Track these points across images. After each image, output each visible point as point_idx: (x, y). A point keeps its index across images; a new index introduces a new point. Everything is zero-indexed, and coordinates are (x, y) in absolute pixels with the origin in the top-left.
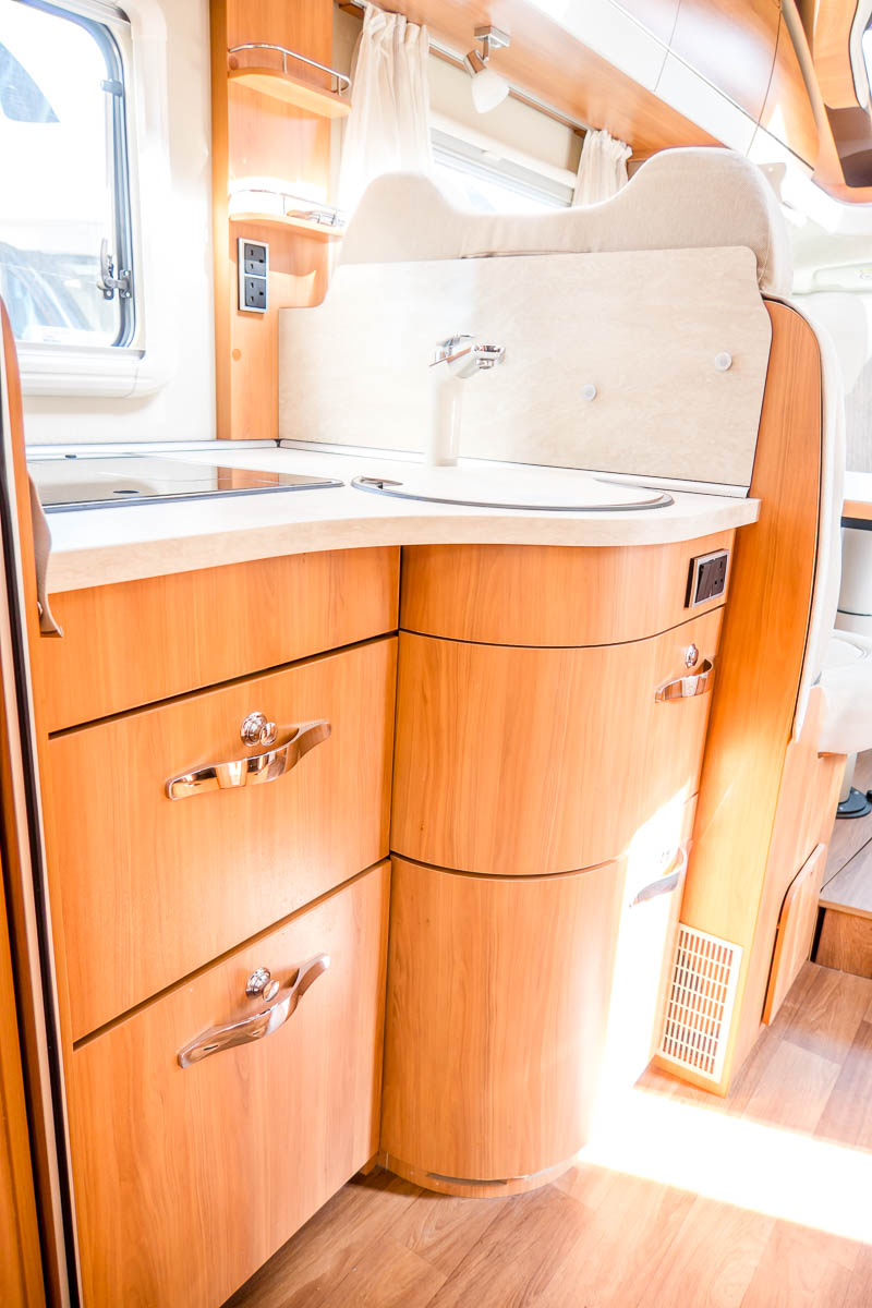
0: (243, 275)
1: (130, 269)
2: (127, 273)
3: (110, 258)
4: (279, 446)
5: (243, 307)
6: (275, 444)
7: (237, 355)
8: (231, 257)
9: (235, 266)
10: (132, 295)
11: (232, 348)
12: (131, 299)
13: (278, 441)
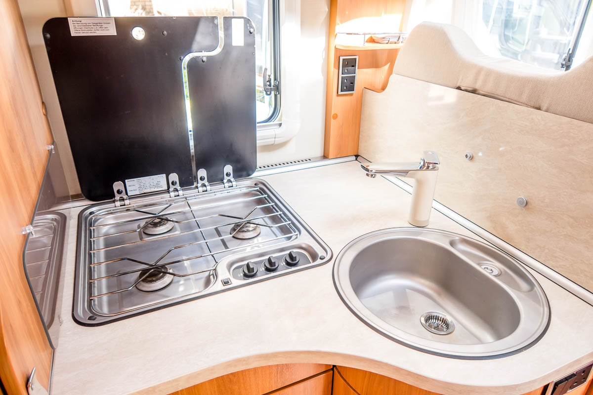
0: (341, 75)
1: (279, 80)
2: (277, 83)
3: (269, 76)
4: (356, 160)
5: (340, 93)
6: (354, 158)
7: (335, 117)
8: (335, 67)
9: (337, 71)
10: (280, 93)
11: (333, 114)
12: (279, 95)
13: (357, 156)
